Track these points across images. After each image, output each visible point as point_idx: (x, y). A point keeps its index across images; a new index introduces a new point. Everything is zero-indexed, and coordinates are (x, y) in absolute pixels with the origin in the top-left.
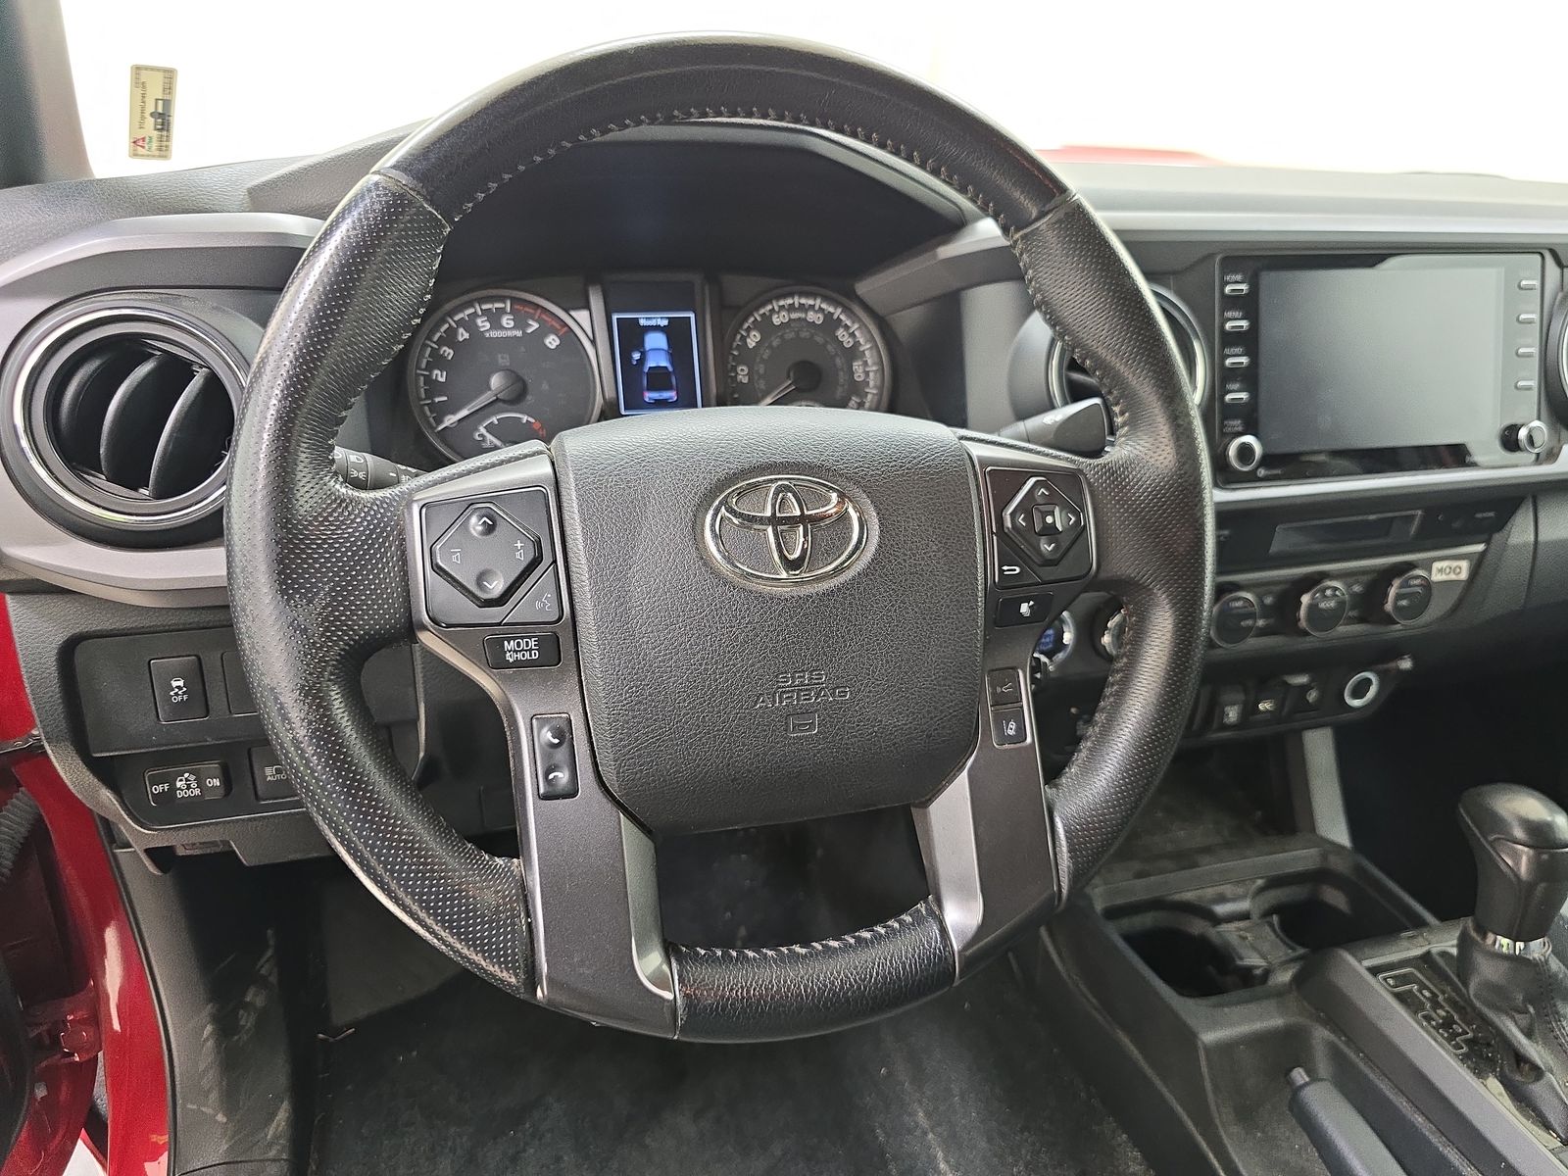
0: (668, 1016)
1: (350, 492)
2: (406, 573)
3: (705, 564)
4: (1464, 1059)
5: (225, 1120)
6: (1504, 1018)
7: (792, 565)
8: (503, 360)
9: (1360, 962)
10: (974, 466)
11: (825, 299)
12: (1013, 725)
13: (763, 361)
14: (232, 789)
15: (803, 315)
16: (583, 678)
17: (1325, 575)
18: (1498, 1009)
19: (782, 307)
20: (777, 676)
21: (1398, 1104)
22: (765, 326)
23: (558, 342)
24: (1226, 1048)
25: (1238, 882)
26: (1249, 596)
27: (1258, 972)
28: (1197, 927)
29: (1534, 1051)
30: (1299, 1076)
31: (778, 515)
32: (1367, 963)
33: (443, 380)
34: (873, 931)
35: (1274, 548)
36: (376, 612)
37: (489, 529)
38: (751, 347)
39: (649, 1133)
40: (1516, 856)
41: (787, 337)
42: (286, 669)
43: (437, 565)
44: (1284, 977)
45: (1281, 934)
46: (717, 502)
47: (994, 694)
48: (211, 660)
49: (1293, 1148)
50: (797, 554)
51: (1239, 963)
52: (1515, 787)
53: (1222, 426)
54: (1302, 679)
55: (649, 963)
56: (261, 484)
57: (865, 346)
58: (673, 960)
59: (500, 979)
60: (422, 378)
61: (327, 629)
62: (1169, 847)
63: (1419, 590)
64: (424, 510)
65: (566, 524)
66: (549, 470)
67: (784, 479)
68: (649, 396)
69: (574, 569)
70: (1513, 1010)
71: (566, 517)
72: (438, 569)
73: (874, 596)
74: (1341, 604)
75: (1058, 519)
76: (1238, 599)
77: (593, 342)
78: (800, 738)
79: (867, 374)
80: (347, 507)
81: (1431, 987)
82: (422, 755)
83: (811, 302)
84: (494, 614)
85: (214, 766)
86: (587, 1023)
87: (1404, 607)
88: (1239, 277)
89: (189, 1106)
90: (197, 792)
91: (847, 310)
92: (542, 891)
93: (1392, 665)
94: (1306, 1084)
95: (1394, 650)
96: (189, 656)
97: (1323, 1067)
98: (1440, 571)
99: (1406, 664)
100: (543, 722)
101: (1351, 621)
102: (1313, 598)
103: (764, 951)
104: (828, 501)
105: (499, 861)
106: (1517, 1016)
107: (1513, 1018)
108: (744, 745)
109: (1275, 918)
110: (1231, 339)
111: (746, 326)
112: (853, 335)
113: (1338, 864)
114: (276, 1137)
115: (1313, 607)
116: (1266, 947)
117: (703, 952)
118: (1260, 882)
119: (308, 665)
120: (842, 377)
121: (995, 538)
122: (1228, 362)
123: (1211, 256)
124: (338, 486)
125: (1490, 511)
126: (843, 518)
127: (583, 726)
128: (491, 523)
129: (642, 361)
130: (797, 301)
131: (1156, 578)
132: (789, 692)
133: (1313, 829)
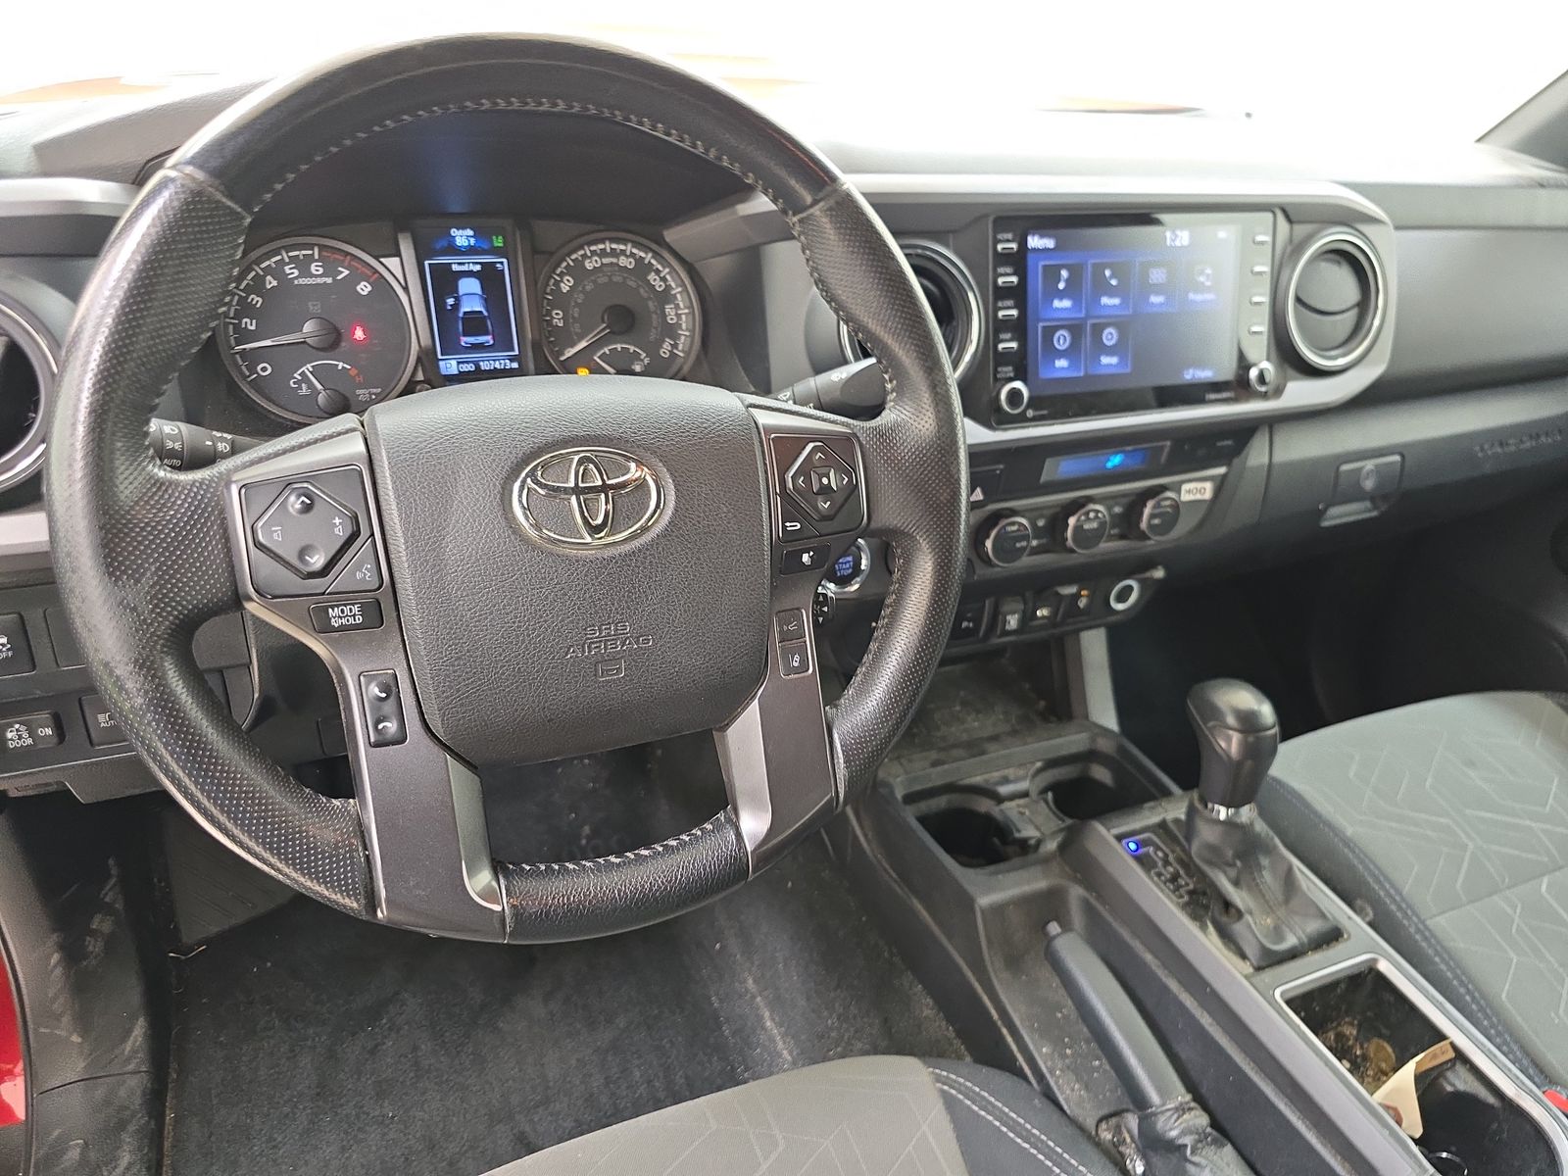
0: (497, 926)
1: (169, 475)
2: (229, 550)
3: (514, 533)
4: (1184, 907)
5: (80, 1040)
6: (1217, 871)
7: (595, 530)
8: (314, 307)
9: (1108, 830)
10: (759, 433)
11: (636, 244)
12: (797, 657)
13: (577, 305)
14: (65, 737)
15: (614, 260)
16: (406, 638)
17: (1090, 499)
18: (1210, 863)
19: (594, 253)
20: (585, 629)
21: (1133, 945)
22: (578, 271)
23: (370, 288)
24: (998, 910)
25: (1021, 765)
26: (1024, 521)
27: (1032, 842)
28: (984, 805)
29: (1238, 897)
30: (1054, 928)
31: (581, 485)
32: (1115, 831)
33: (253, 328)
34: (679, 839)
35: (1043, 478)
36: (202, 587)
37: (307, 508)
38: (565, 291)
39: (502, 1018)
40: (1229, 740)
41: (600, 281)
42: (119, 645)
43: (259, 542)
44: (1051, 846)
45: (1053, 807)
46: (523, 475)
47: (781, 632)
48: (34, 617)
49: (1051, 986)
50: (599, 521)
51: (1017, 835)
52: (1233, 681)
53: (996, 372)
54: (1071, 590)
55: (479, 881)
56: (79, 475)
57: (677, 290)
58: (501, 877)
59: (343, 905)
60: (231, 327)
61: (156, 606)
62: (965, 737)
63: (1169, 510)
64: (243, 491)
65: (381, 499)
66: (362, 448)
67: (585, 450)
68: (465, 340)
69: (391, 541)
70: (1223, 864)
71: (381, 492)
72: (258, 545)
73: (672, 554)
74: (1103, 524)
75: (832, 480)
76: (1013, 524)
77: (406, 289)
78: (608, 681)
79: (678, 316)
80: (166, 490)
81: (1164, 848)
82: (256, 695)
83: (622, 247)
84: (317, 584)
85: (45, 716)
86: (427, 935)
87: (1156, 525)
88: (1010, 236)
89: (43, 1030)
90: (30, 741)
91: (656, 255)
92: (377, 827)
93: (1148, 575)
94: (1058, 935)
95: (1149, 563)
96: (10, 613)
97: (1077, 917)
98: (1189, 491)
99: (1159, 573)
100: (370, 679)
101: (1111, 538)
102: (1078, 520)
103: (584, 862)
104: (628, 470)
105: (336, 802)
106: (1228, 869)
107: (1225, 873)
108: (557, 690)
109: (1050, 795)
110: (1002, 293)
111: (558, 271)
112: (664, 279)
113: (1105, 745)
114: (134, 1052)
115: (1078, 528)
116: (1039, 820)
117: (528, 868)
118: (1039, 764)
119: (140, 640)
120: (655, 320)
121: (779, 498)
122: (1001, 314)
123: (986, 216)
124: (156, 470)
125: (1227, 439)
126: (642, 485)
127: (408, 681)
128: (309, 502)
129: (456, 306)
130: (608, 246)
131: (918, 527)
132: (597, 642)
133: (1086, 717)
